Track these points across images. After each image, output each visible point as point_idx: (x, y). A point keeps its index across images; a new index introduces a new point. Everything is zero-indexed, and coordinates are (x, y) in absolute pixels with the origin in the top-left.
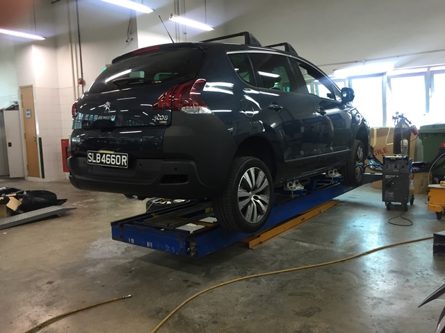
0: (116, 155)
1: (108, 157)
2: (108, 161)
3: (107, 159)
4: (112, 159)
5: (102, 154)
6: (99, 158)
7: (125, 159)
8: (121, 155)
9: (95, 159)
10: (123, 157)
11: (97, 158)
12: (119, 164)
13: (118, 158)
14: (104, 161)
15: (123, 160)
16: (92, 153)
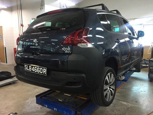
0: (40, 68)
1: (36, 68)
2: (36, 70)
3: (35, 69)
4: (38, 70)
5: (32, 67)
6: (31, 68)
7: (45, 71)
8: (43, 68)
9: (28, 68)
10: (44, 69)
11: (30, 68)
12: (42, 73)
13: (41, 70)
14: (33, 70)
15: (44, 71)
16: (27, 65)
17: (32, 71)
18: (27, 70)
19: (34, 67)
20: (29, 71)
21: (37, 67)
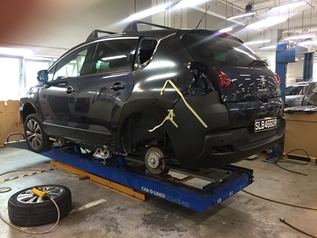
0: (272, 119)
4: (270, 124)
6: (263, 125)
12: (273, 126)
13: (273, 121)
14: (266, 126)
16: (258, 121)
17: (265, 128)
18: (258, 130)
19: (267, 120)
20: (261, 129)
21: (270, 120)
